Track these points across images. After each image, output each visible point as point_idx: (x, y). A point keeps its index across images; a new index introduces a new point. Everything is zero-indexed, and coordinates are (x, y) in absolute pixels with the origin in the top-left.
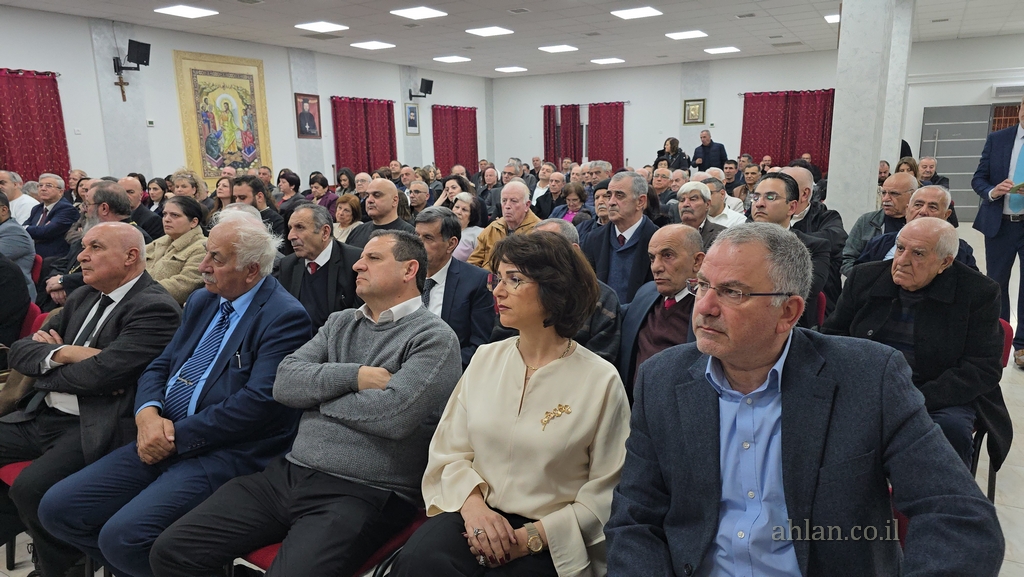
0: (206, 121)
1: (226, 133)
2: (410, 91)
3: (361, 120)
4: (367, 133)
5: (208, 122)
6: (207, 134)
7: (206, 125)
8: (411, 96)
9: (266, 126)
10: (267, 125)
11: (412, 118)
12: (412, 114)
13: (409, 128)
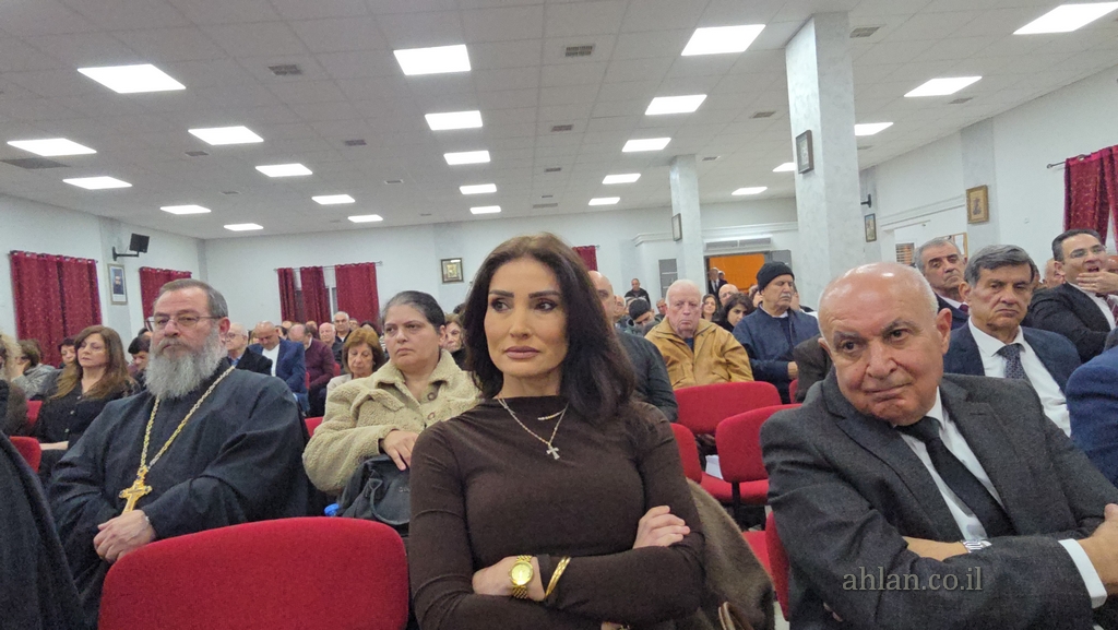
2: (114, 249)
8: (115, 256)
11: (117, 282)
12: (118, 278)
13: (114, 295)
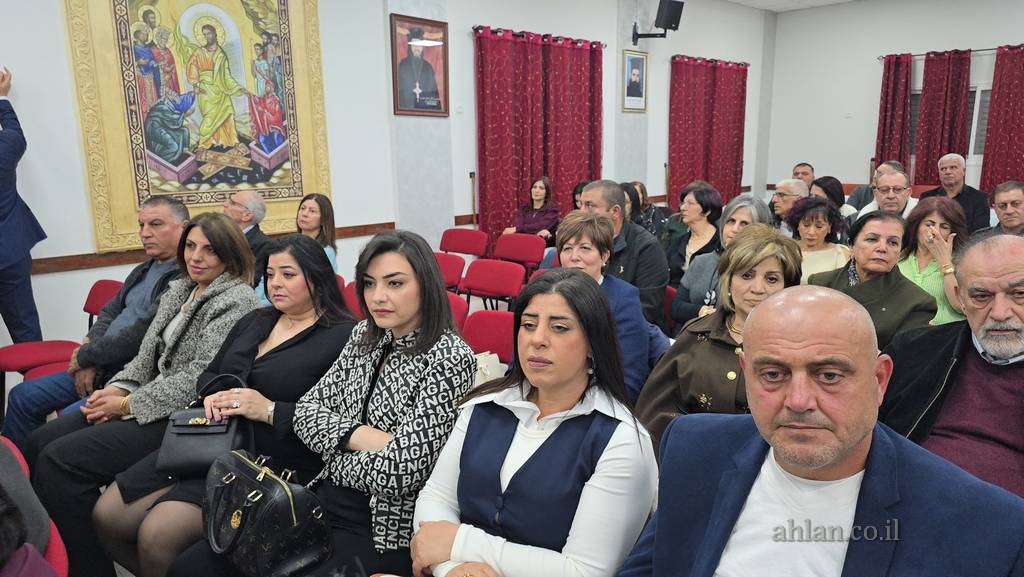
0: (147, 69)
1: (208, 101)
2: (635, 26)
3: (537, 79)
4: (546, 107)
5: (155, 71)
6: (151, 102)
7: (149, 80)
8: (636, 37)
9: (316, 88)
10: (320, 84)
11: (634, 79)
12: (636, 71)
13: (627, 98)
